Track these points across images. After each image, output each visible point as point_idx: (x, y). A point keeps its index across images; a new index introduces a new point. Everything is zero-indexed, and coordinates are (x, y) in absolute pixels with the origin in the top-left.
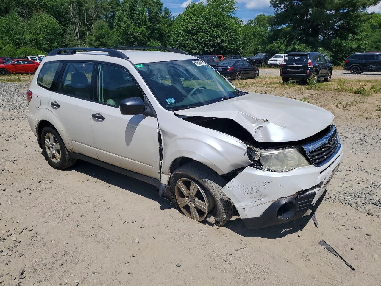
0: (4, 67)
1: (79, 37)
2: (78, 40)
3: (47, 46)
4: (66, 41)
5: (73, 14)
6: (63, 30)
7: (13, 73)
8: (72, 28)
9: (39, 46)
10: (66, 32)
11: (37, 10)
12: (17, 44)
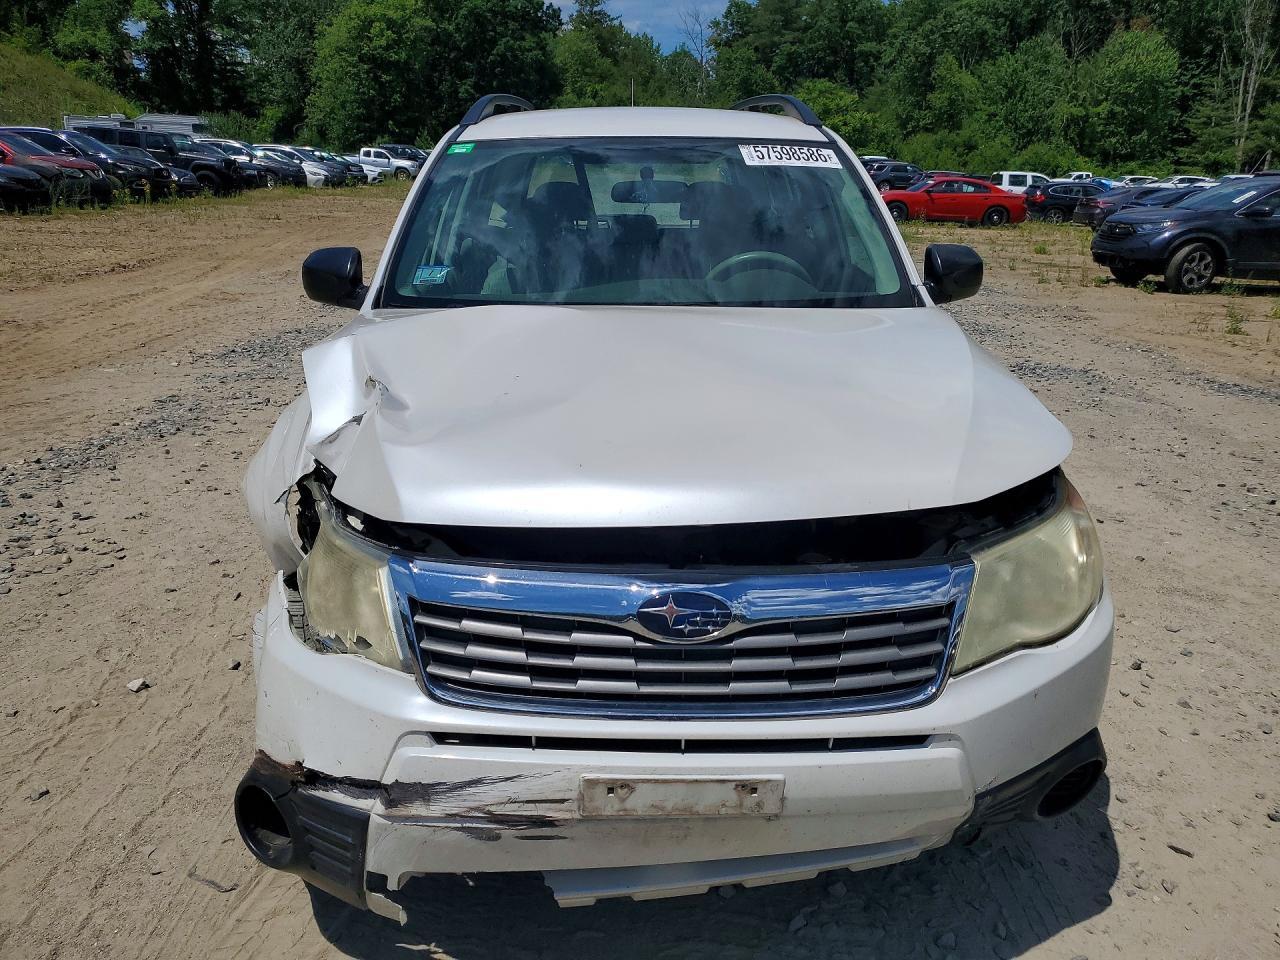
0: (900, 198)
1: (1248, 111)
2: (1242, 119)
3: (1114, 140)
4: (1192, 124)
5: (1253, 27)
6: (1196, 86)
7: (918, 218)
8: (1232, 78)
9: (1087, 142)
10: (1203, 94)
11: (1127, 21)
12: (1023, 136)
